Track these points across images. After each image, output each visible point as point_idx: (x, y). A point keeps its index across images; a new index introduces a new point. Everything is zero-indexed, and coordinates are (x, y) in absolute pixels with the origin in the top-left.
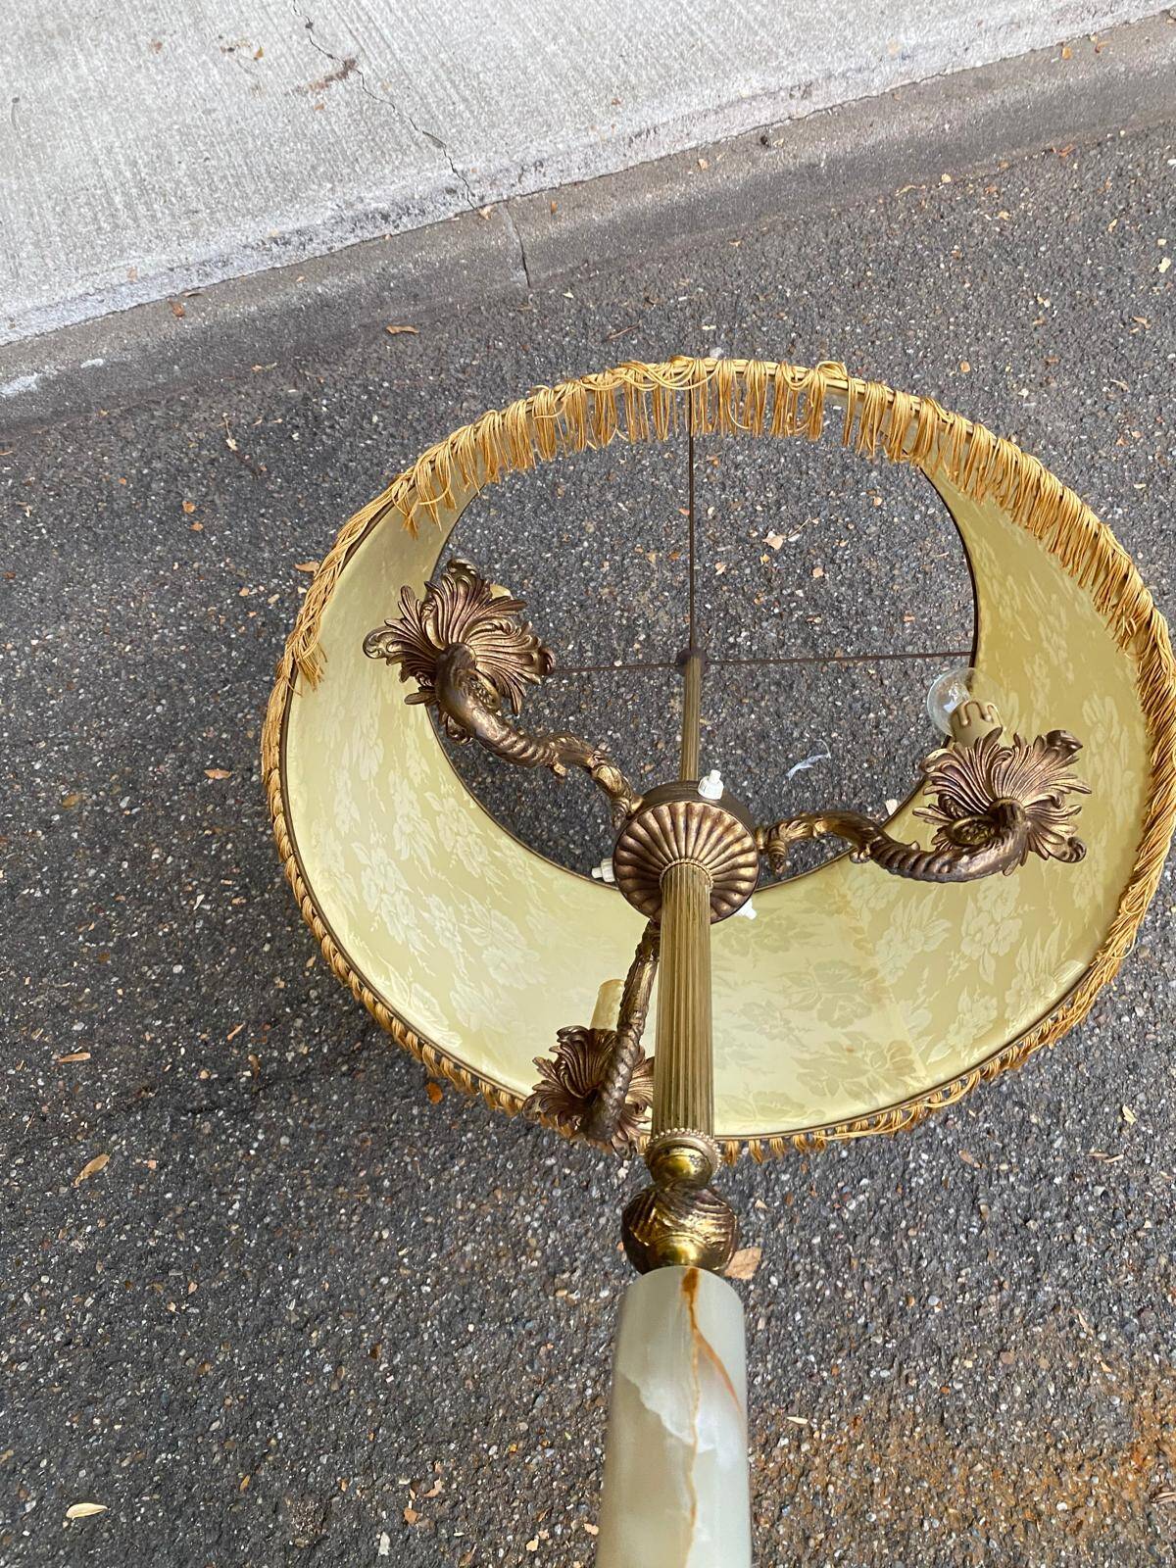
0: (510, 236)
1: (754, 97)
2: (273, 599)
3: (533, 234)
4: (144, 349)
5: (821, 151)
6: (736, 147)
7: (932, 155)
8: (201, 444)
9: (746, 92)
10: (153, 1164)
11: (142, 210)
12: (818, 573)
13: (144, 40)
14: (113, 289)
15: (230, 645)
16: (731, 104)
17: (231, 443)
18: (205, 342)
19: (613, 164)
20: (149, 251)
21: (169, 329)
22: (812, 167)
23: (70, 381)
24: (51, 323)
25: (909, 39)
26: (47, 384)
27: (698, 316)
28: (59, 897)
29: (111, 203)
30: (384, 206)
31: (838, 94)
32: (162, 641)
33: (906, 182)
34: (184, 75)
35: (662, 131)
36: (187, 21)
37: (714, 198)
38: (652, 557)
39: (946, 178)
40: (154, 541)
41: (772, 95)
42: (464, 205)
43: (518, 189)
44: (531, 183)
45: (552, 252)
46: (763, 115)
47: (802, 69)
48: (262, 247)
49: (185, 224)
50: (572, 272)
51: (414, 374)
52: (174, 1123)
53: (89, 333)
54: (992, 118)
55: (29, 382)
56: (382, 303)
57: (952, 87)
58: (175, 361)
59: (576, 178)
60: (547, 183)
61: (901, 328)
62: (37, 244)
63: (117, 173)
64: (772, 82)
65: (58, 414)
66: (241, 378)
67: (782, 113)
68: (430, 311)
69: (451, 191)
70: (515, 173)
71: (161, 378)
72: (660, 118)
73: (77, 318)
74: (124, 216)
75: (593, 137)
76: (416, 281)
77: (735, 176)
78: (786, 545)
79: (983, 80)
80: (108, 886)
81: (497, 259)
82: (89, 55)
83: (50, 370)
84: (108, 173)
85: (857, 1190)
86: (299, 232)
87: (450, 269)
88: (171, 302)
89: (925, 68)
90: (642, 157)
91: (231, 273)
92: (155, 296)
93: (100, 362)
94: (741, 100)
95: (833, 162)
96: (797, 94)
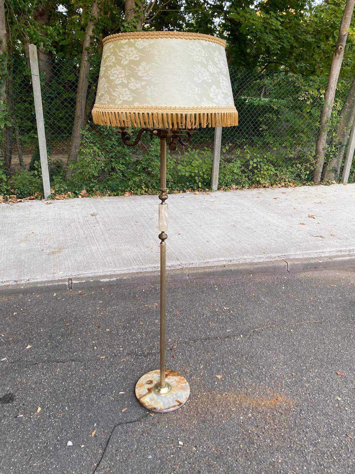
0: (187, 272)
1: (223, 261)
2: (150, 307)
3: (190, 272)
4: (132, 277)
5: (233, 268)
6: (220, 266)
7: (249, 272)
8: (139, 290)
9: (222, 260)
10: (132, 360)
11: (135, 262)
12: (231, 312)
13: (135, 245)
14: (130, 270)
15: (143, 311)
16: (220, 261)
17: (144, 291)
18: (141, 278)
19: (203, 266)
20: (136, 266)
21: (136, 275)
22: (231, 270)
23: (120, 280)
24: (119, 273)
25: (246, 257)
26: (117, 280)
27: (214, 285)
28: (118, 333)
29: (130, 261)
30: (170, 265)
31: (235, 262)
32: (133, 309)
33: (245, 275)
34: (141, 249)
35: (210, 263)
36: (141, 244)
37: (217, 272)
38: (207, 308)
39: (251, 275)
40: (131, 299)
41: (226, 261)
42: (181, 267)
43: (189, 267)
44: (191, 266)
45: (193, 275)
46: (224, 263)
47: (230, 258)
48: (152, 268)
49: (141, 264)
50: (195, 278)
51: (171, 286)
52: (135, 357)
53: (125, 275)
54: (258, 268)
55: (115, 279)
56: (167, 278)
57: (251, 264)
58: (136, 280)
59: (197, 266)
60: (193, 266)
61: (244, 290)
62: (119, 264)
63: (131, 258)
64: (226, 259)
65: (117, 285)
66: (145, 284)
67: (227, 263)
68: (174, 280)
69: (179, 265)
70: (189, 264)
71: (133, 282)
72: (210, 261)
73: (123, 273)
74: (132, 262)
75: (200, 262)
76: (173, 275)
77: (221, 269)
78: (227, 309)
79: (256, 264)
80: (125, 333)
81: (185, 274)
82: (127, 246)
83: (118, 278)
84: (129, 258)
85: (235, 372)
86: (157, 267)
87: (178, 275)
88: (137, 273)
89: (248, 261)
90: (207, 266)
91: (146, 270)
92: (135, 272)
93: (126, 278)
94: (221, 261)
95: (234, 270)
96: (229, 261)
